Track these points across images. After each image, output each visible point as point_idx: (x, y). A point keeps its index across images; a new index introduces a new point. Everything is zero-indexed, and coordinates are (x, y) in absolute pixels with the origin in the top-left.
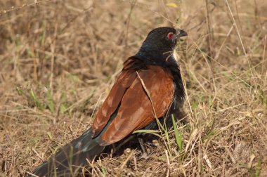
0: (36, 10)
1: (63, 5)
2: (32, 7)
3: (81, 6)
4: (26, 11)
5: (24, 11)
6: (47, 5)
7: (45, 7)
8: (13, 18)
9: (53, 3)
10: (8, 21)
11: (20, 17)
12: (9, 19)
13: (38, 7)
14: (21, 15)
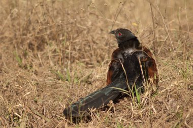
0: (61, 27)
1: (75, 24)
2: (59, 26)
4: (56, 28)
5: (54, 28)
6: (67, 25)
8: (48, 32)
9: (70, 23)
10: (46, 33)
13: (62, 25)
14: (53, 30)
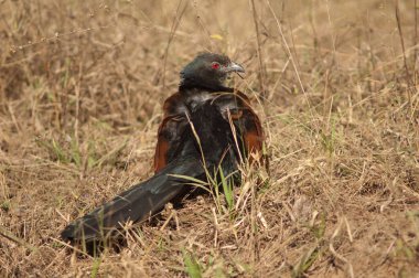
0: (56, 46)
1: (88, 39)
2: (52, 43)
3: (109, 40)
4: (45, 47)
5: (42, 48)
6: (70, 40)
7: (67, 43)
8: (30, 57)
9: (76, 37)
10: (23, 60)
11: (38, 55)
12: (26, 57)
13: (58, 42)
14: (39, 53)
